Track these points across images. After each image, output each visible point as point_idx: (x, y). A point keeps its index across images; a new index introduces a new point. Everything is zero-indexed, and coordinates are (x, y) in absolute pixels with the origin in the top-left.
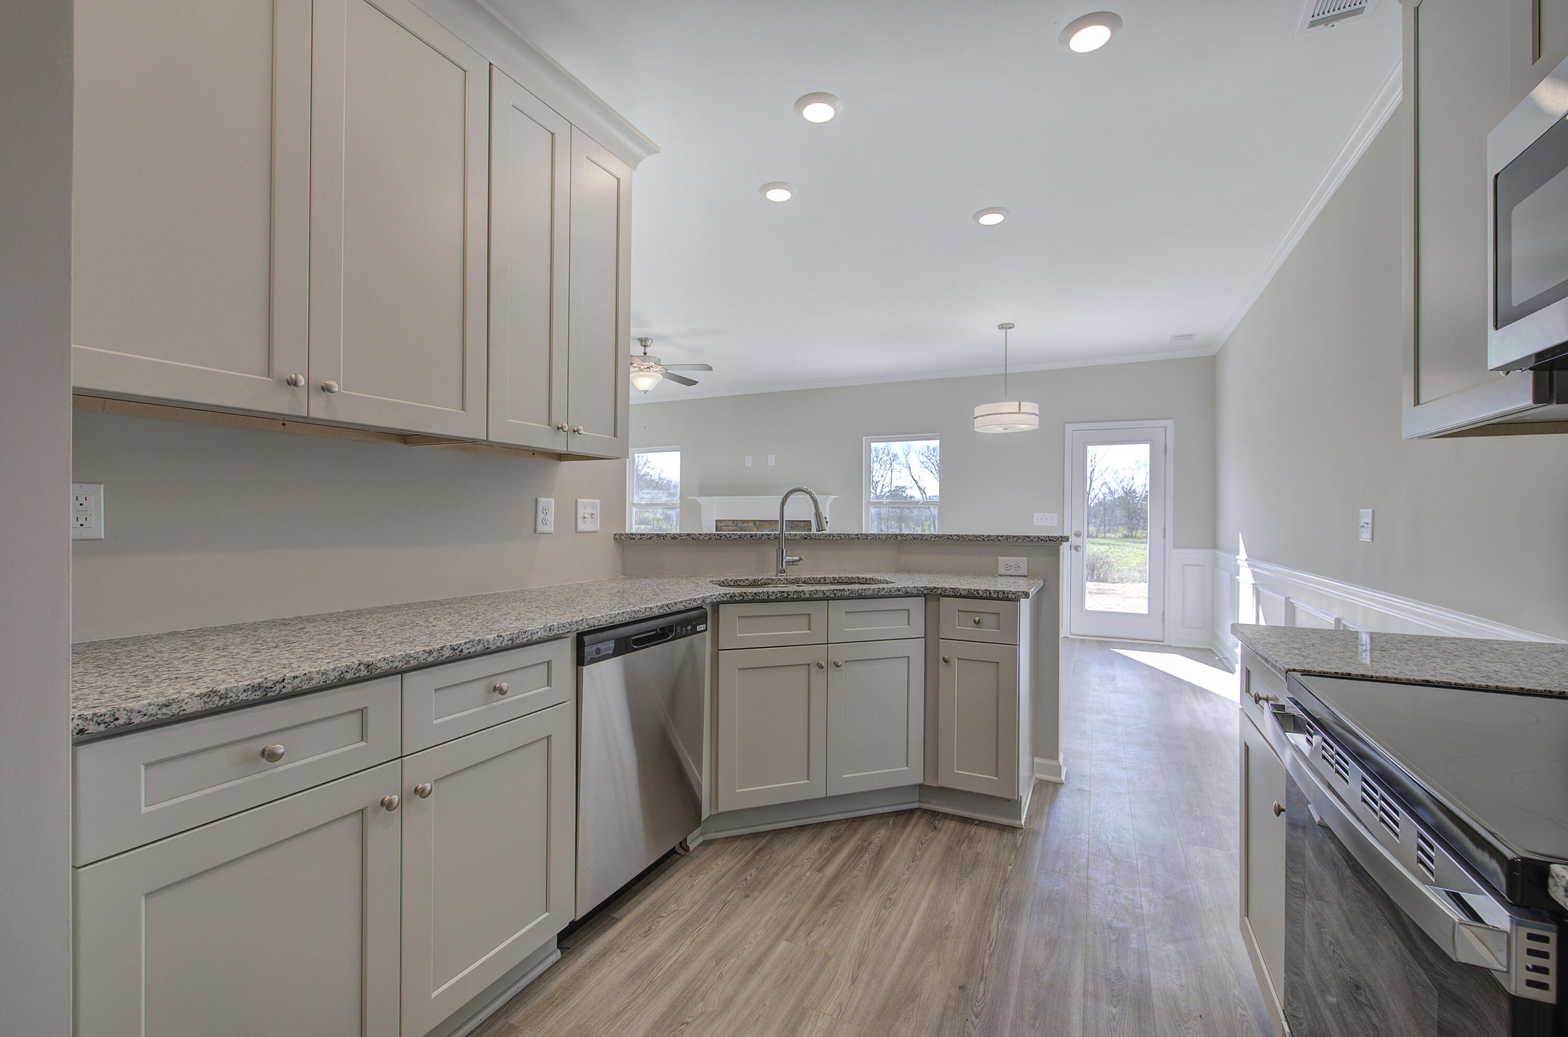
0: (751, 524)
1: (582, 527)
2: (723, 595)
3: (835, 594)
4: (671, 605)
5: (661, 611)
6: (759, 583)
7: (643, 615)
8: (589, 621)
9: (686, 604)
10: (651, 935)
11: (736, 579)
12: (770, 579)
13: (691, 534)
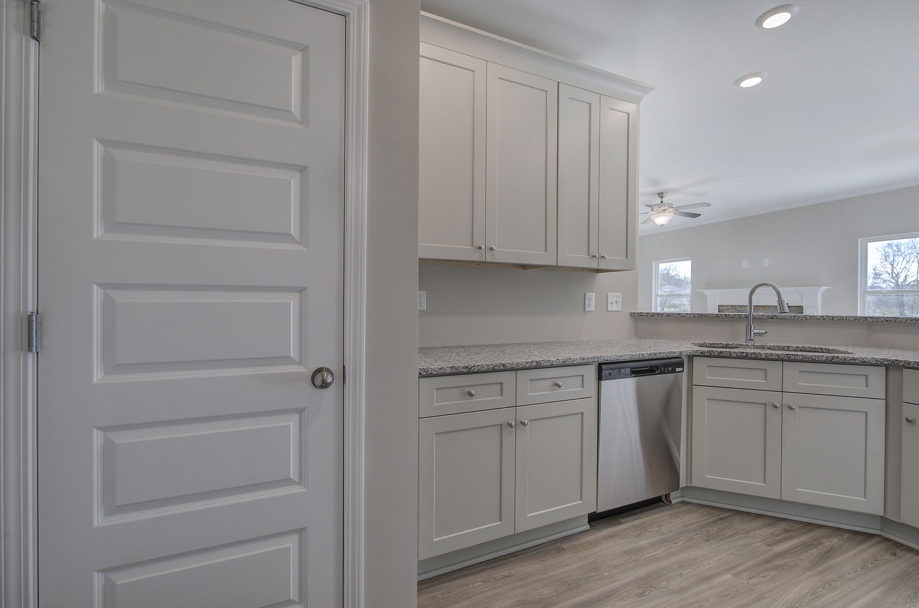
0: (730, 308)
1: (610, 308)
2: (695, 351)
3: (789, 358)
4: (657, 354)
5: (650, 356)
6: (731, 346)
7: (637, 358)
8: (604, 357)
9: (667, 354)
10: (641, 538)
11: (712, 343)
12: (739, 344)
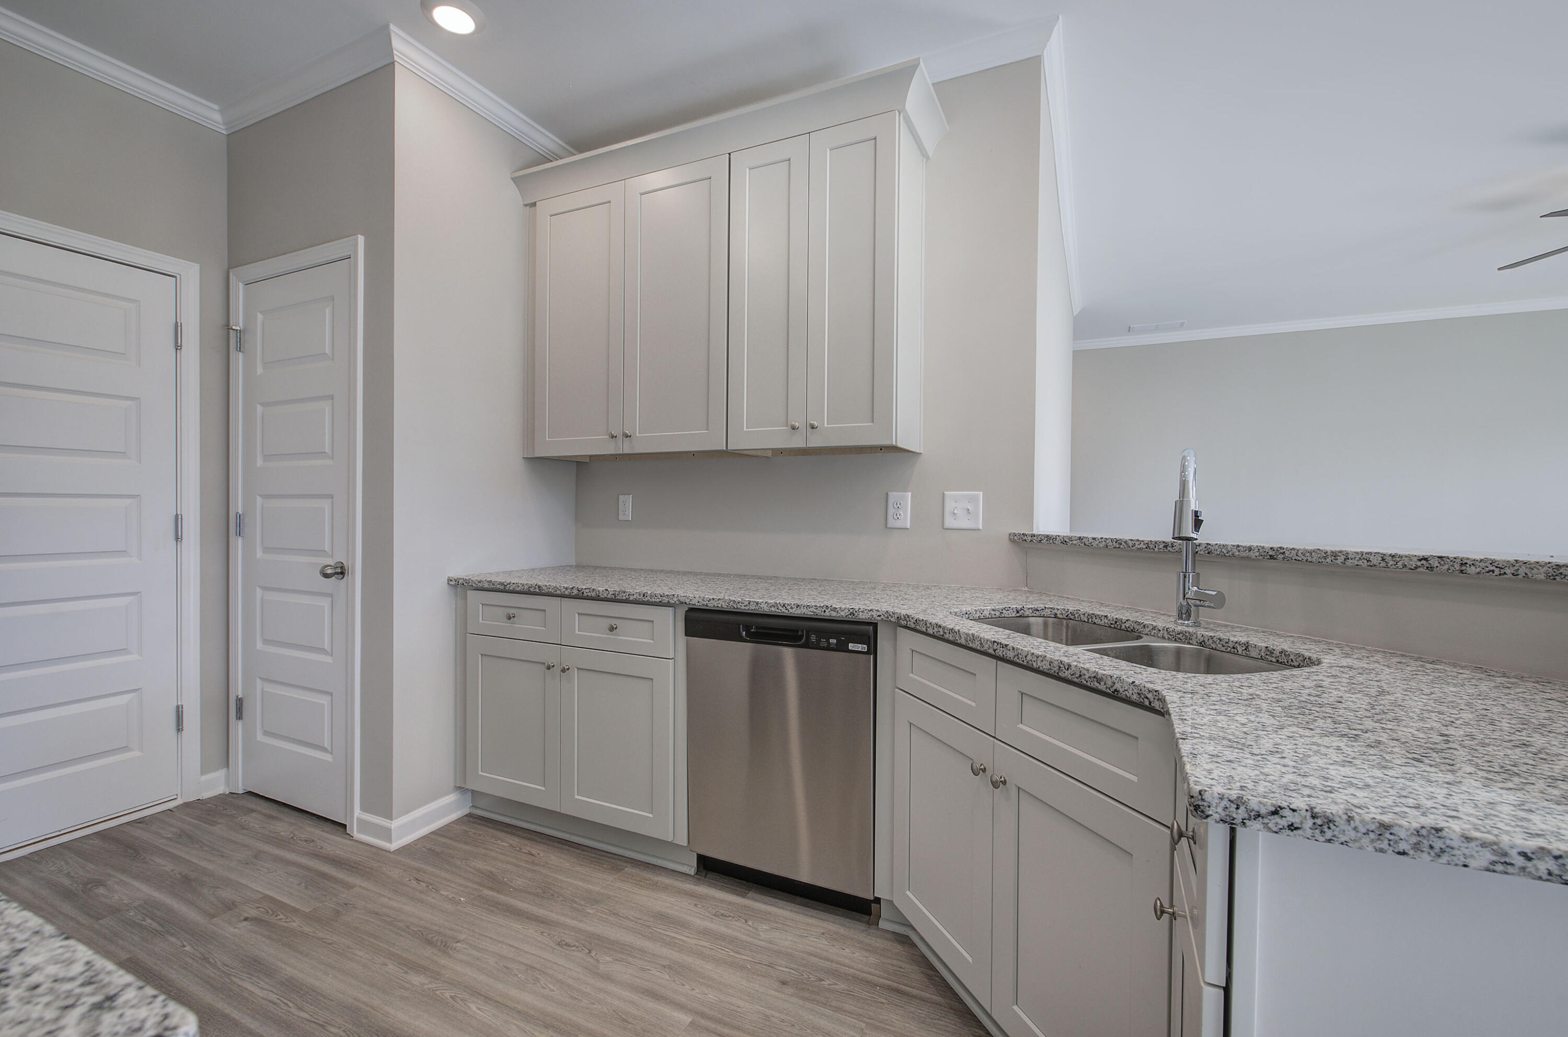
6: (1123, 627)
7: (744, 608)
11: (1091, 612)
12: (1139, 624)
13: (1084, 537)
